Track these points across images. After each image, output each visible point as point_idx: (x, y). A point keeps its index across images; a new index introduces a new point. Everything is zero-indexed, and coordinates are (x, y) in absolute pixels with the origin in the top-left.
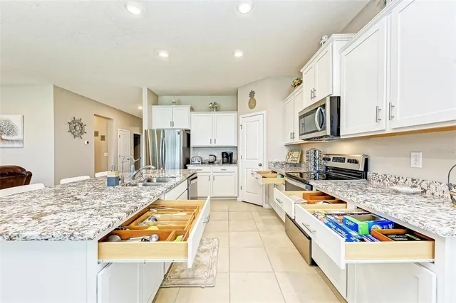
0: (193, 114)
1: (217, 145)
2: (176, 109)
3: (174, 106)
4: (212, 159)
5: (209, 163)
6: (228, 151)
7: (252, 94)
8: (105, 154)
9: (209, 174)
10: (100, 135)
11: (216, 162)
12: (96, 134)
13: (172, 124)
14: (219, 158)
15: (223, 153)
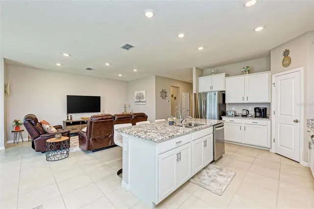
0: (228, 79)
1: (249, 101)
2: (214, 77)
3: (213, 75)
4: (245, 113)
5: (243, 116)
6: (262, 107)
7: (286, 53)
8: (176, 107)
9: (240, 125)
10: (174, 96)
11: (250, 115)
12: (172, 96)
13: (212, 87)
14: (252, 112)
15: (255, 109)
